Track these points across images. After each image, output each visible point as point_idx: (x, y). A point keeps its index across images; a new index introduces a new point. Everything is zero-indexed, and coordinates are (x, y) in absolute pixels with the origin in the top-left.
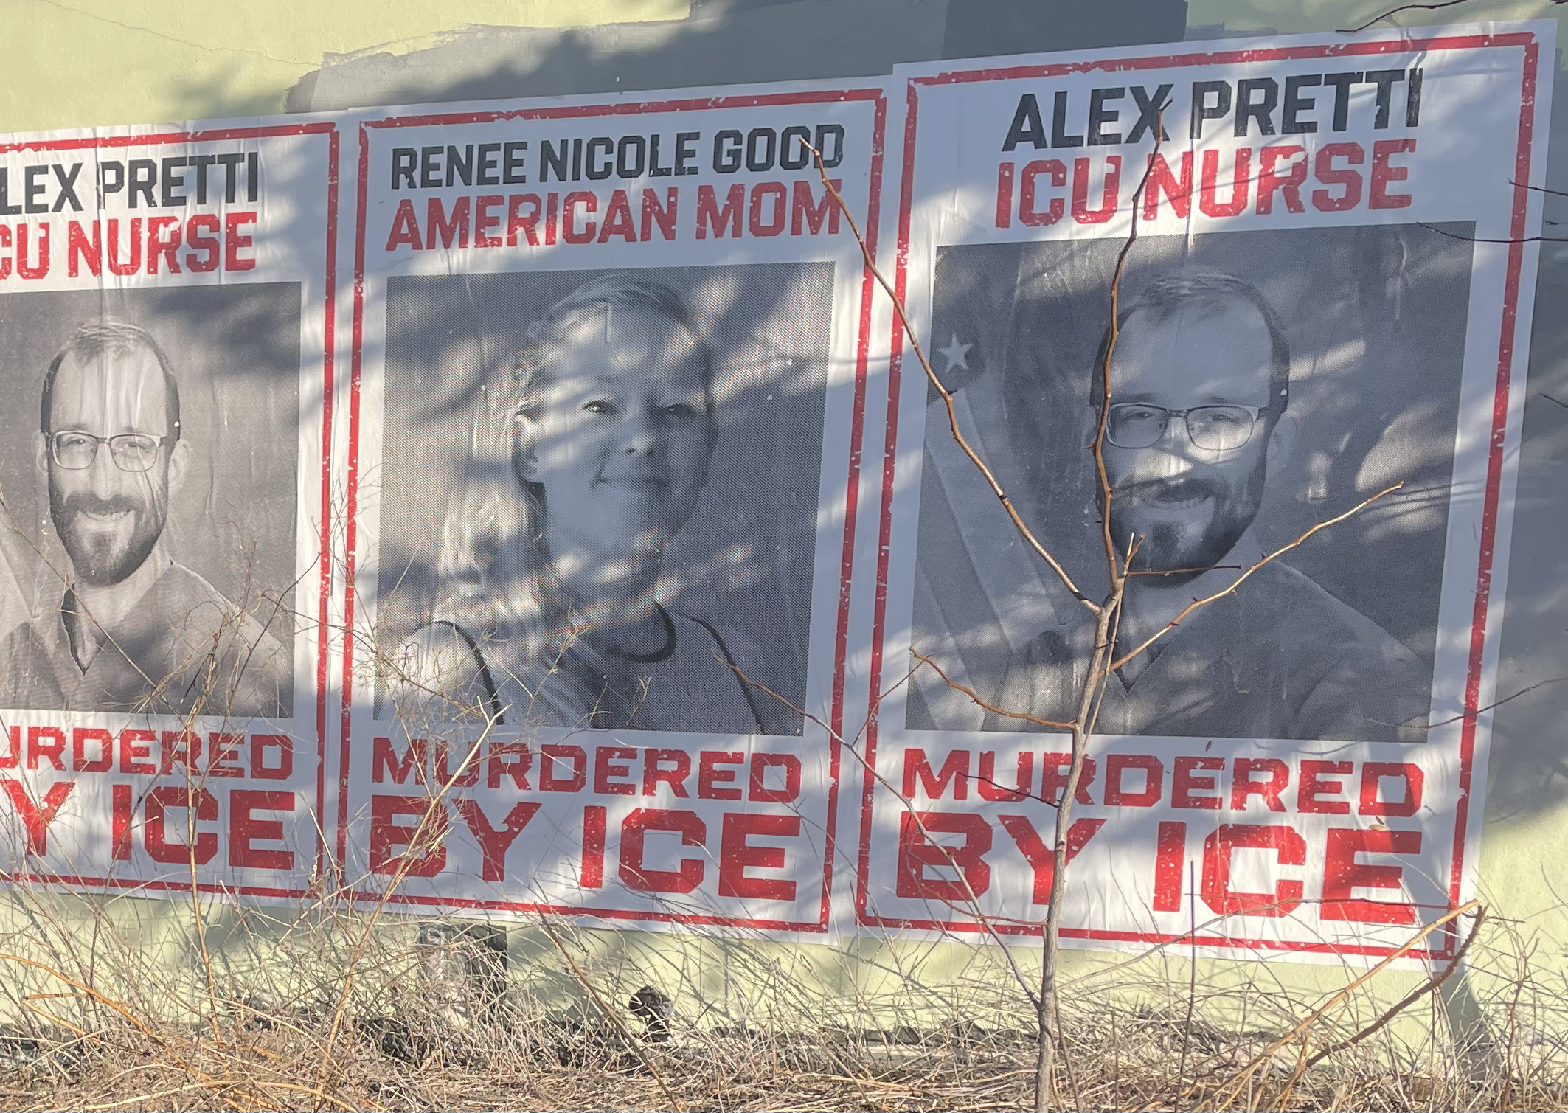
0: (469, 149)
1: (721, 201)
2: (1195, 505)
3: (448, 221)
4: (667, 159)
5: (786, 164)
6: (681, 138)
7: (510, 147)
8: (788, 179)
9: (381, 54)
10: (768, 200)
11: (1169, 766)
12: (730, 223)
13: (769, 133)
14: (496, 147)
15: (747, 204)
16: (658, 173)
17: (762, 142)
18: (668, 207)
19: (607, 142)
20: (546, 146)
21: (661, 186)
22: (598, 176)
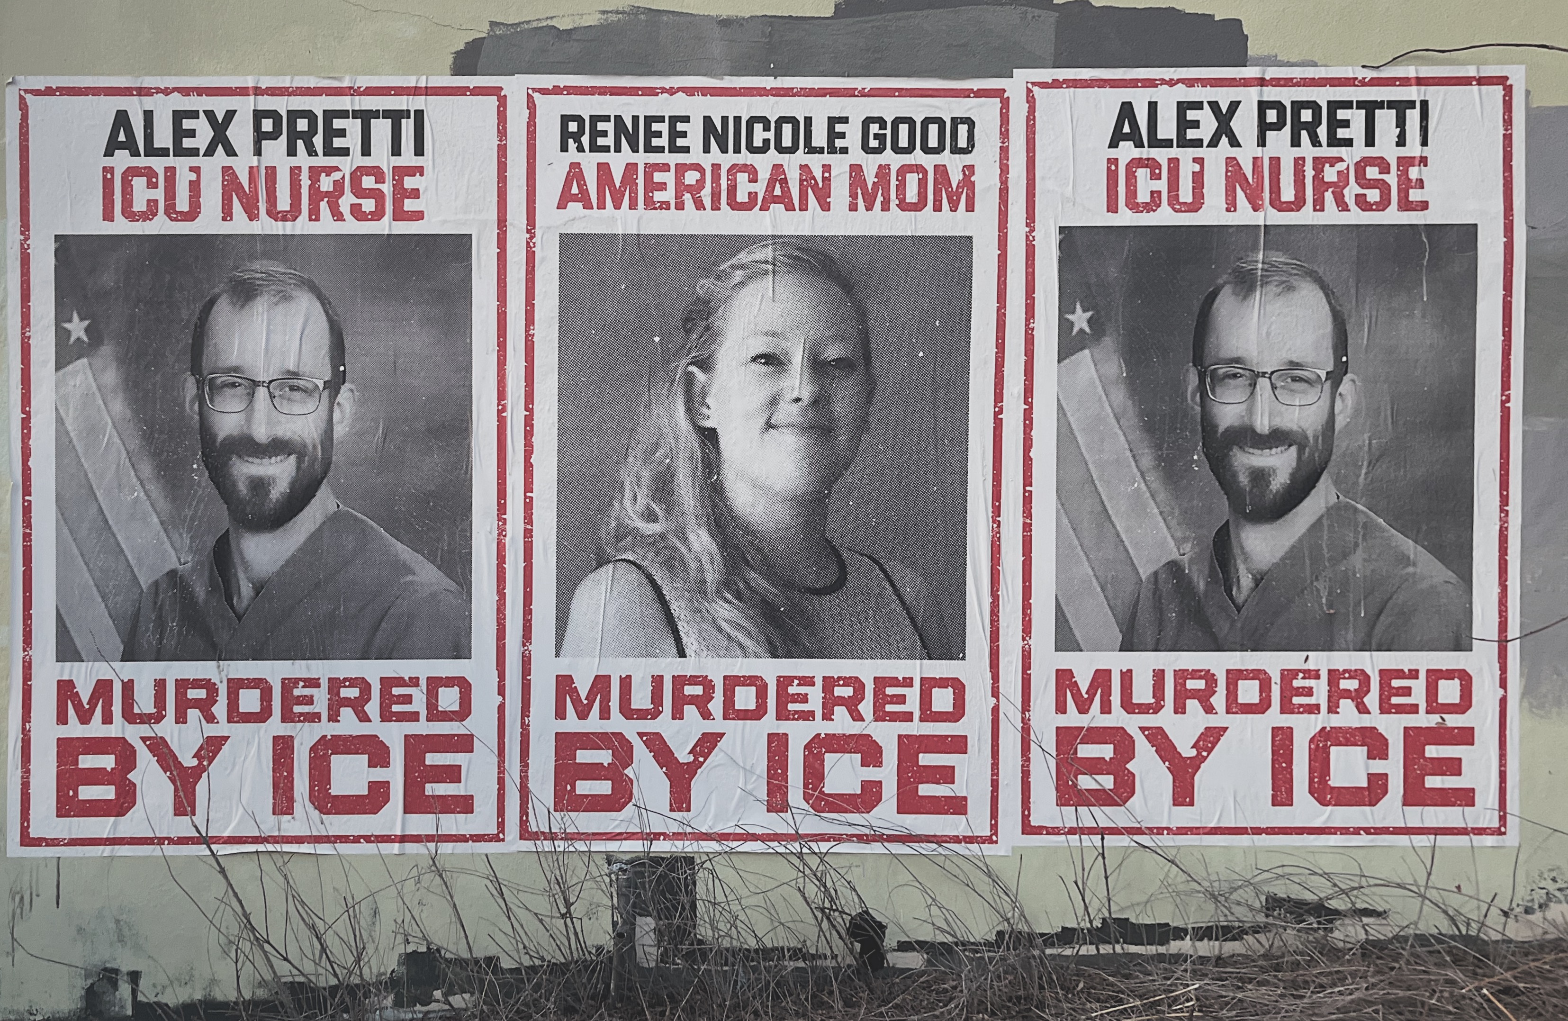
0: (635, 119)
1: (871, 179)
2: (1282, 452)
3: (618, 185)
4: (820, 139)
5: (926, 150)
6: (832, 121)
7: (674, 120)
8: (928, 161)
9: (547, 26)
10: (912, 180)
11: (1276, 678)
12: (880, 199)
13: (910, 121)
14: (661, 119)
15: (894, 182)
16: (812, 150)
17: (904, 129)
18: (823, 181)
19: (765, 122)
20: (707, 120)
21: (816, 162)
22: (757, 150)
